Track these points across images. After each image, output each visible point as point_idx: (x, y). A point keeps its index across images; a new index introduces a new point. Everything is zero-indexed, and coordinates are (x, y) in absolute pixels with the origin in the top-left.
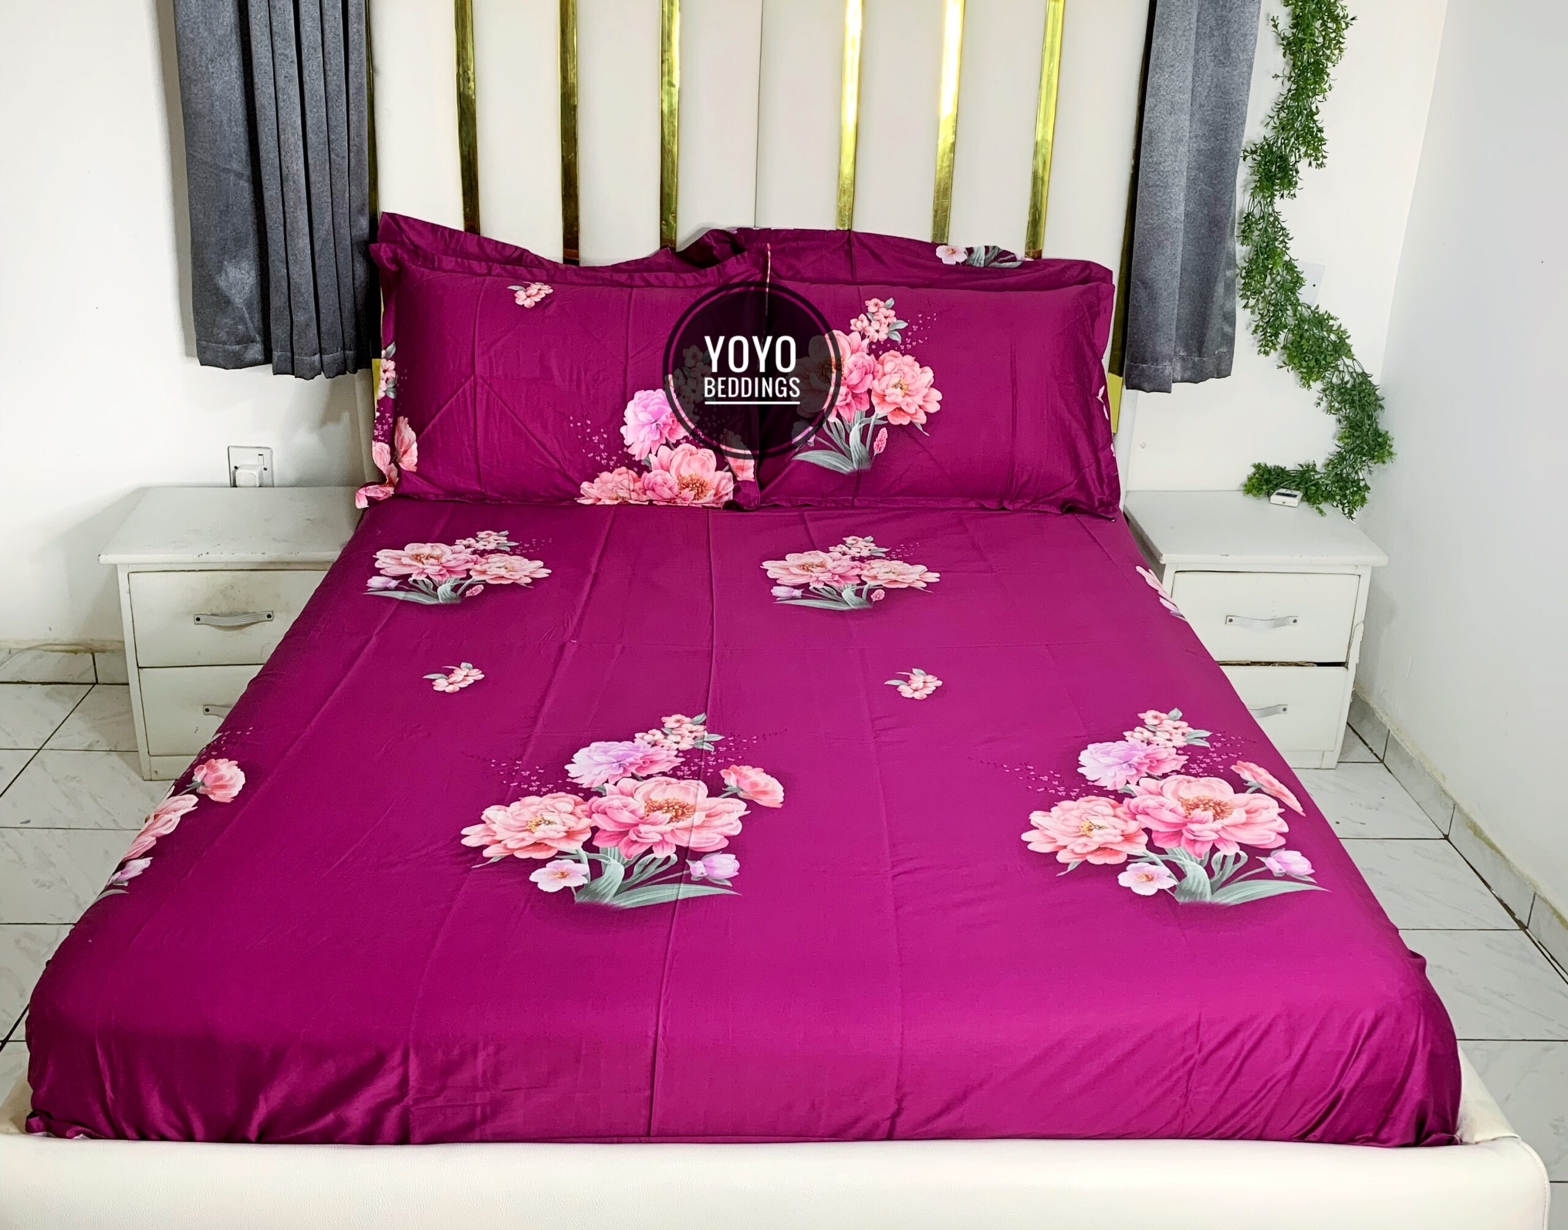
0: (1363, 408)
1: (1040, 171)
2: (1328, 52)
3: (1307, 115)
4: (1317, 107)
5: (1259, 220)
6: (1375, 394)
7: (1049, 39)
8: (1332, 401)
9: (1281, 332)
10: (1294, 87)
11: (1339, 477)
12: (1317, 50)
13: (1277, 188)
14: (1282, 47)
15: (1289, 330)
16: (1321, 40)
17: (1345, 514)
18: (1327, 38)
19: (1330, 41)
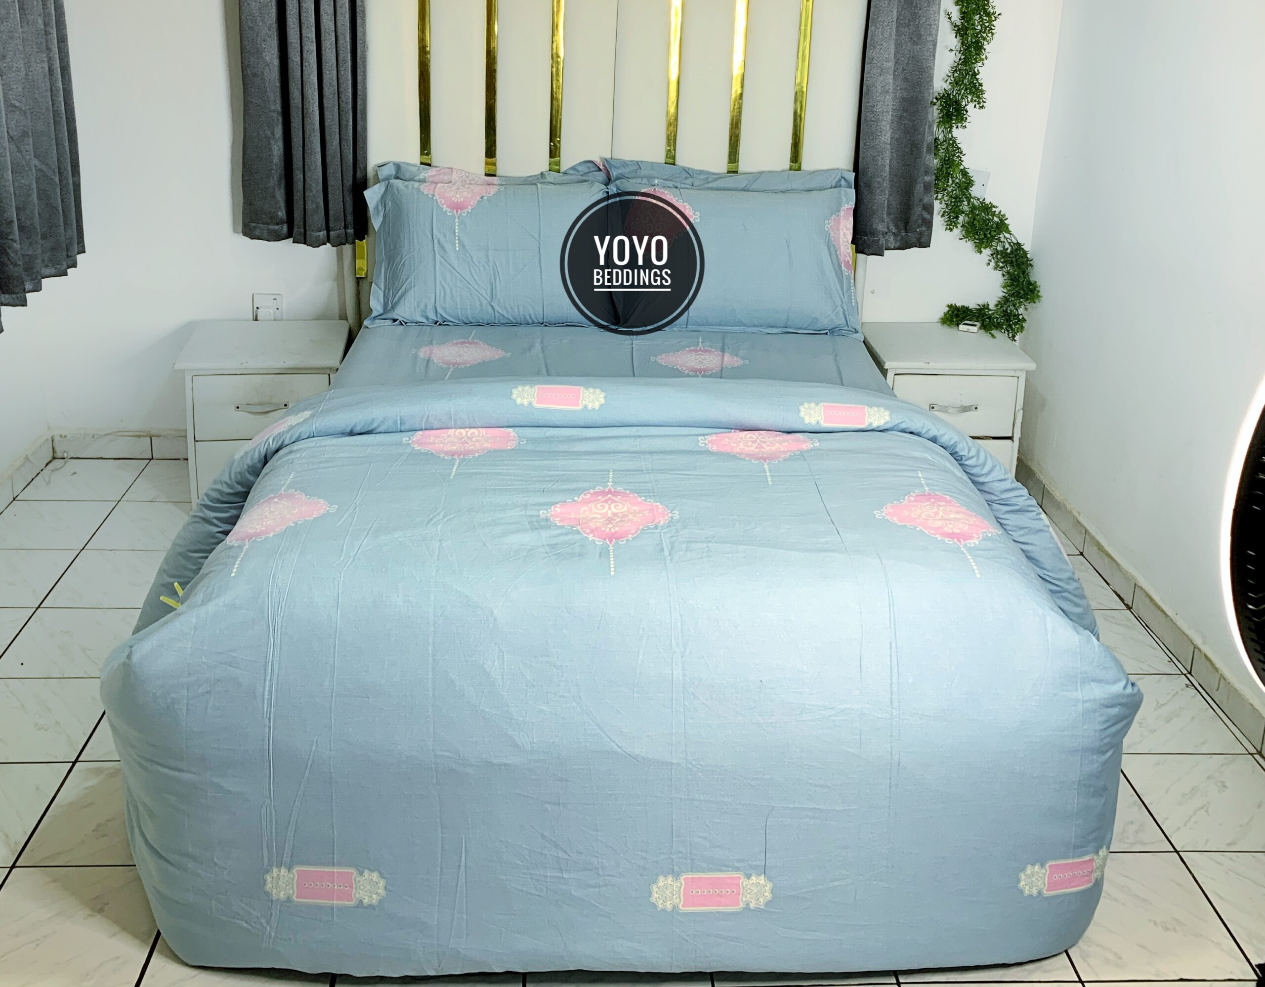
0: (1018, 265)
1: (799, 111)
2: (984, 35)
3: (972, 75)
4: (978, 70)
5: (943, 142)
6: (1026, 257)
7: (803, 28)
8: (998, 262)
9: (960, 216)
10: (963, 57)
11: (1004, 313)
12: (977, 33)
13: (954, 122)
14: (955, 31)
15: (966, 215)
16: (979, 27)
17: (1010, 338)
18: (983, 26)
19: (986, 28)
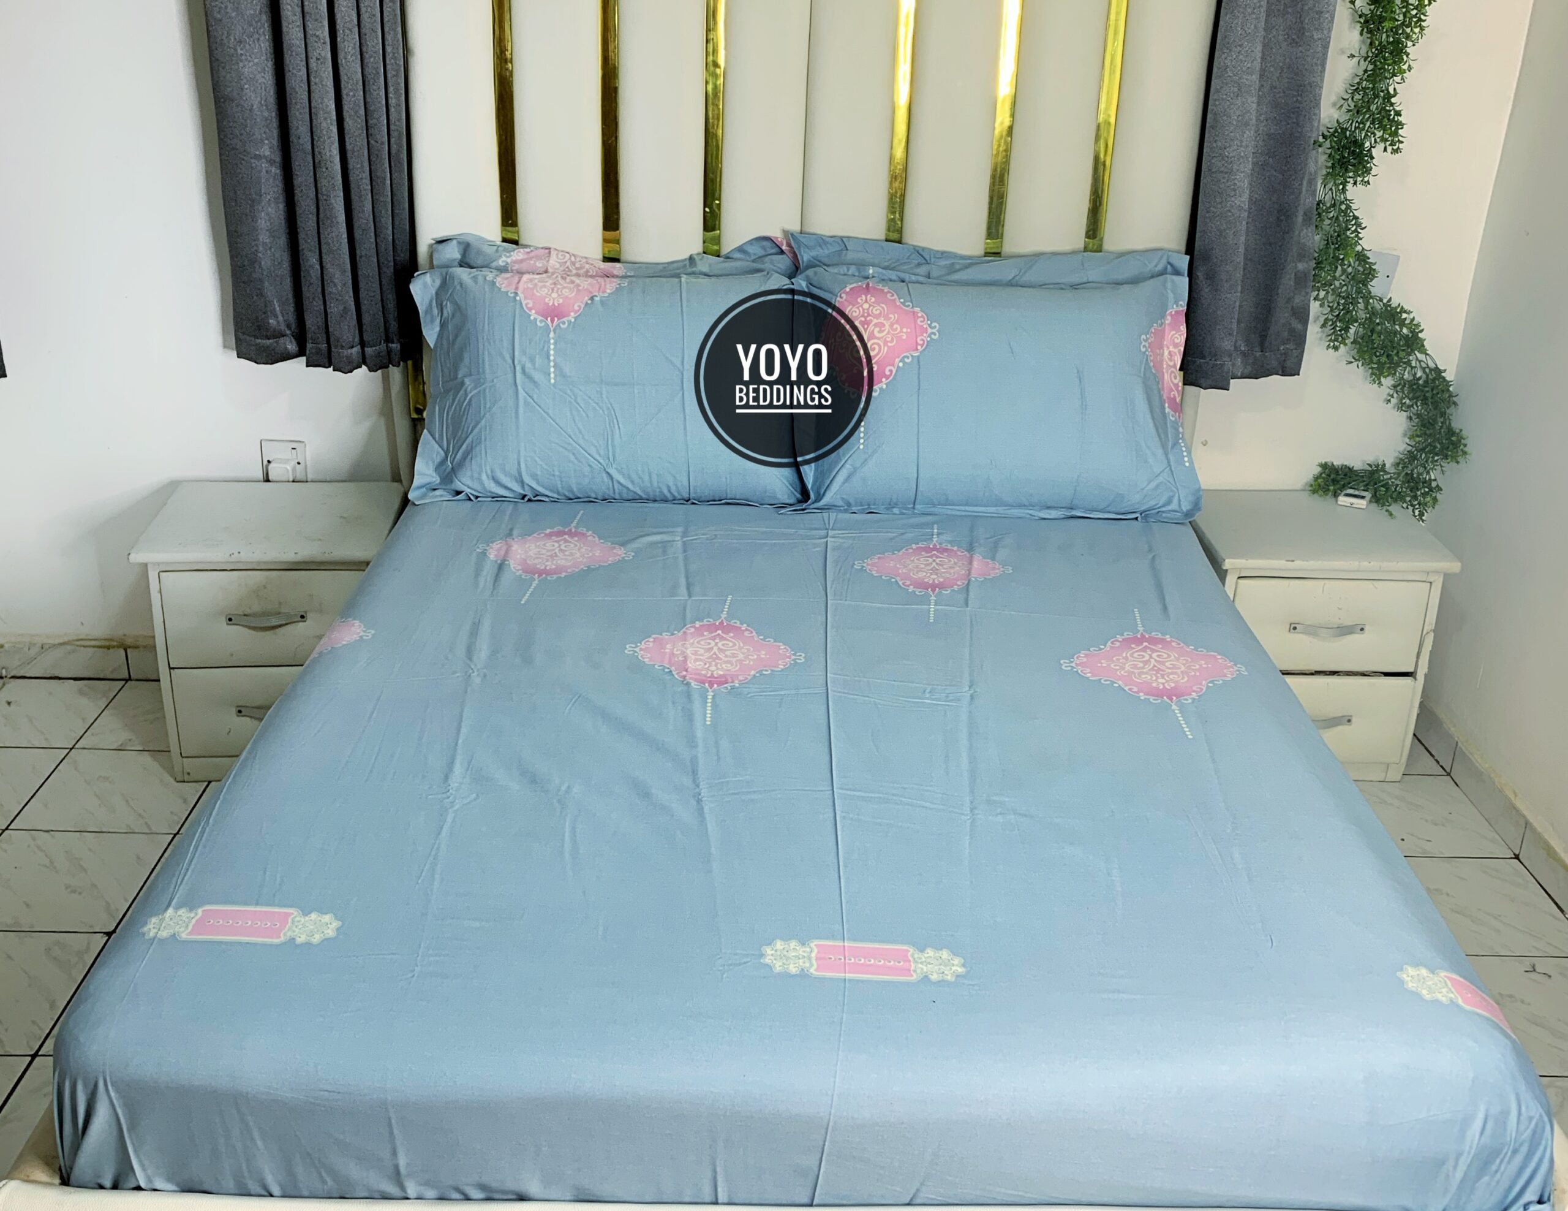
0: (1436, 405)
1: (1102, 156)
2: (1408, 30)
3: (1384, 98)
4: (1395, 89)
5: (1330, 208)
6: (1448, 390)
7: (1113, 17)
8: (1403, 398)
9: (1351, 326)
10: (1371, 67)
11: (1409, 477)
12: (1397, 27)
13: (1351, 174)
14: (1359, 25)
15: (1360, 324)
16: (1401, 18)
17: (1415, 516)
18: (1408, 15)
19: (1411, 19)
